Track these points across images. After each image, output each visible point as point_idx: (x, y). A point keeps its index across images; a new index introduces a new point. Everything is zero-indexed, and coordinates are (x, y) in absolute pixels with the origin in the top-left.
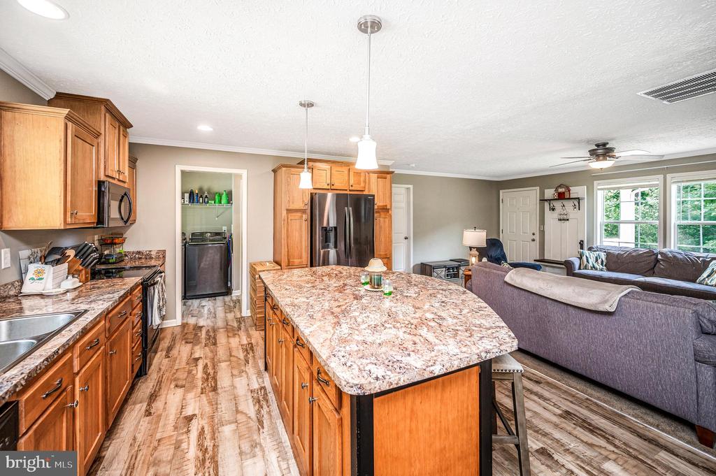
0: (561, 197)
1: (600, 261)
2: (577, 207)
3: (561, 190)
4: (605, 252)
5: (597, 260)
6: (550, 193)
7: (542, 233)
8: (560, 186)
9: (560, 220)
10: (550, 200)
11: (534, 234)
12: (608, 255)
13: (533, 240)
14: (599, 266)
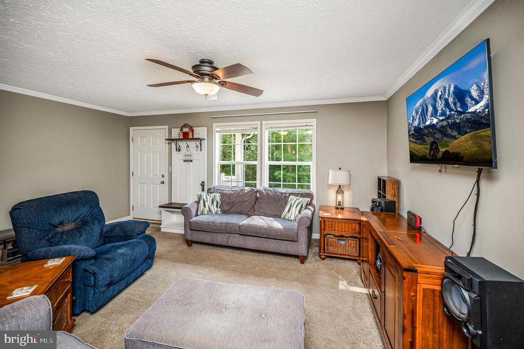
0: (186, 137)
1: (215, 203)
2: (199, 148)
3: (186, 130)
4: (220, 193)
5: (213, 203)
6: (176, 133)
7: (170, 174)
8: (185, 126)
9: (185, 161)
10: (176, 140)
11: (163, 176)
12: (223, 195)
13: (163, 183)
14: (214, 209)
